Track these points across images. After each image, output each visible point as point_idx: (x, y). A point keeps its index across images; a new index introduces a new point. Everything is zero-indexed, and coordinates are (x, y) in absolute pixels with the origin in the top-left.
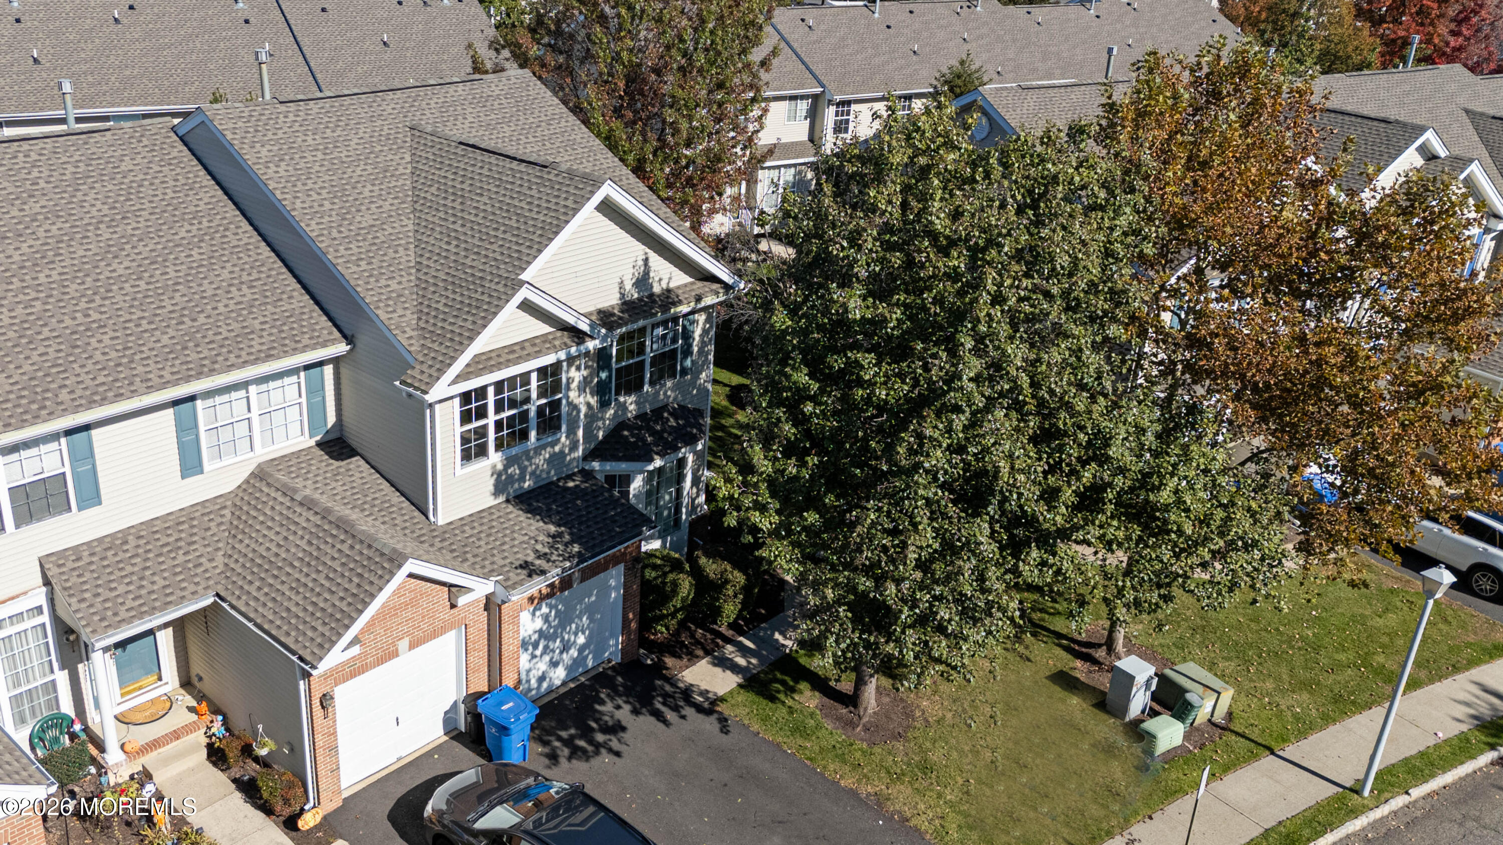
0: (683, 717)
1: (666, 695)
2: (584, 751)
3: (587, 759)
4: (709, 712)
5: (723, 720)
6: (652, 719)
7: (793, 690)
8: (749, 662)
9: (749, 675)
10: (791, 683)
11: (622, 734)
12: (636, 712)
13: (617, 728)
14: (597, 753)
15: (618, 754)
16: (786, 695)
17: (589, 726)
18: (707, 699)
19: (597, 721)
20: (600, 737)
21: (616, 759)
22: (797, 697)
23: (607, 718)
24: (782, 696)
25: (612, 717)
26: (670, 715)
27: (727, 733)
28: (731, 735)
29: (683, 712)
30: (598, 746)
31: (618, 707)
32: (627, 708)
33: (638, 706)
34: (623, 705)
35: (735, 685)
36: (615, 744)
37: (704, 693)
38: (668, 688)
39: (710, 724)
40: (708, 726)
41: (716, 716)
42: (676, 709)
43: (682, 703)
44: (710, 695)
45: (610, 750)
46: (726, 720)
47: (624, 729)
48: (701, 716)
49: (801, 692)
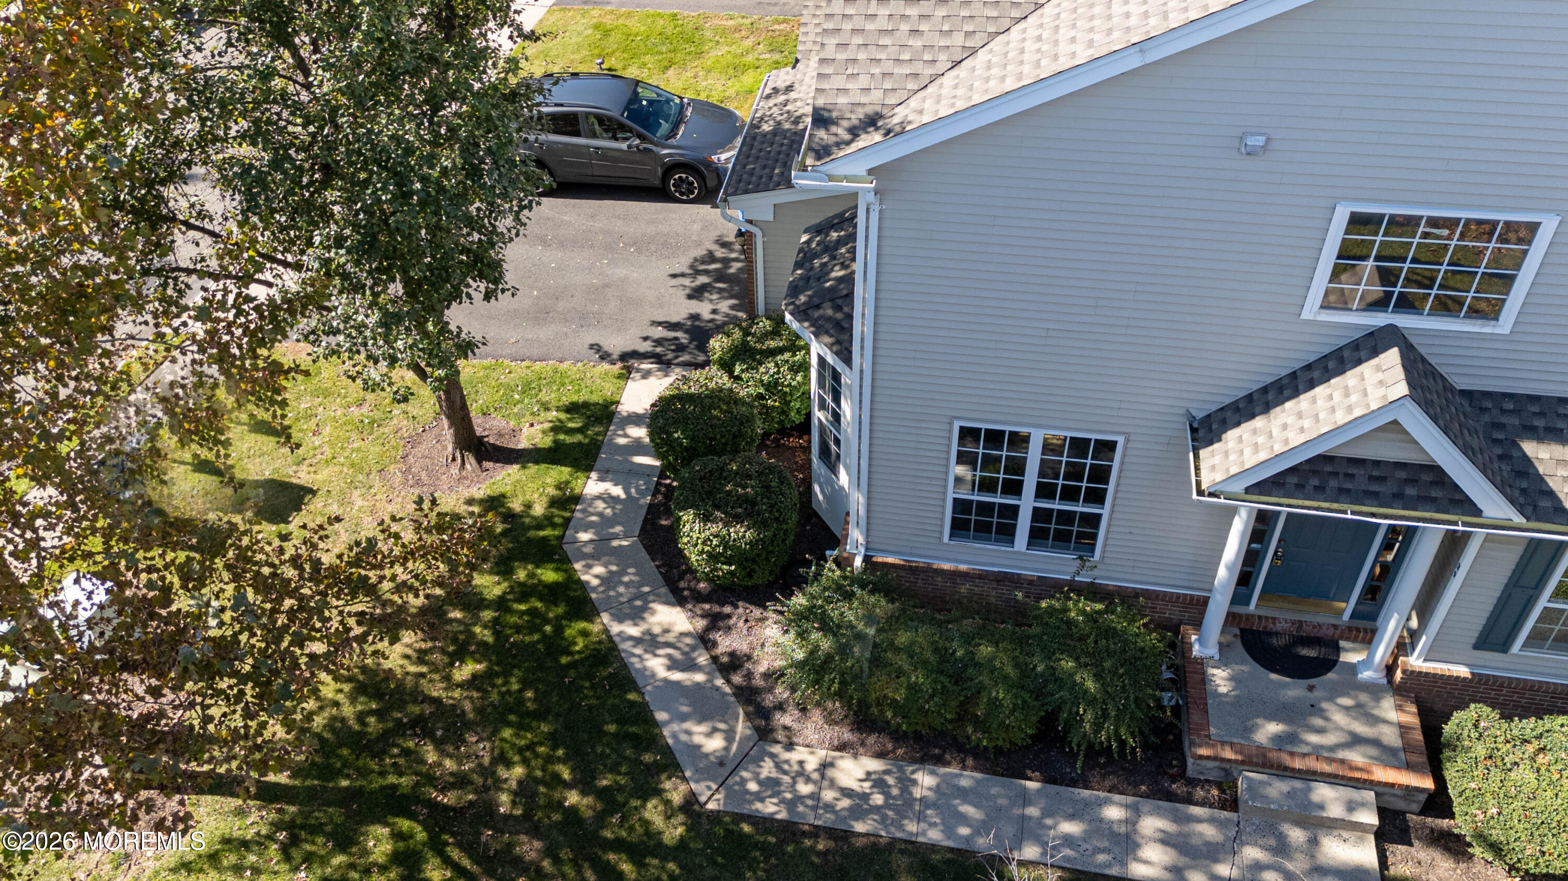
0: (646, 339)
1: (681, 348)
2: (703, 262)
3: (696, 260)
4: (624, 357)
5: (605, 357)
6: (674, 319)
7: (556, 429)
8: (626, 436)
9: (615, 420)
10: (562, 437)
11: (688, 291)
12: (695, 317)
13: (697, 293)
14: (692, 267)
15: (674, 276)
16: (560, 421)
17: (724, 282)
18: (638, 371)
19: (721, 290)
20: (703, 280)
21: (672, 272)
22: (547, 425)
23: (715, 297)
24: (563, 416)
25: (711, 301)
26: (659, 332)
27: (592, 346)
28: (587, 346)
29: (649, 343)
30: (698, 272)
31: (714, 312)
32: (706, 315)
33: (697, 323)
34: (712, 316)
35: (622, 401)
36: (687, 282)
37: (646, 375)
38: (685, 358)
39: (616, 343)
40: (615, 342)
41: (615, 357)
42: (659, 342)
43: (659, 350)
44: (638, 375)
45: (683, 275)
46: (602, 358)
47: (690, 297)
48: (629, 348)
49: (544, 432)
